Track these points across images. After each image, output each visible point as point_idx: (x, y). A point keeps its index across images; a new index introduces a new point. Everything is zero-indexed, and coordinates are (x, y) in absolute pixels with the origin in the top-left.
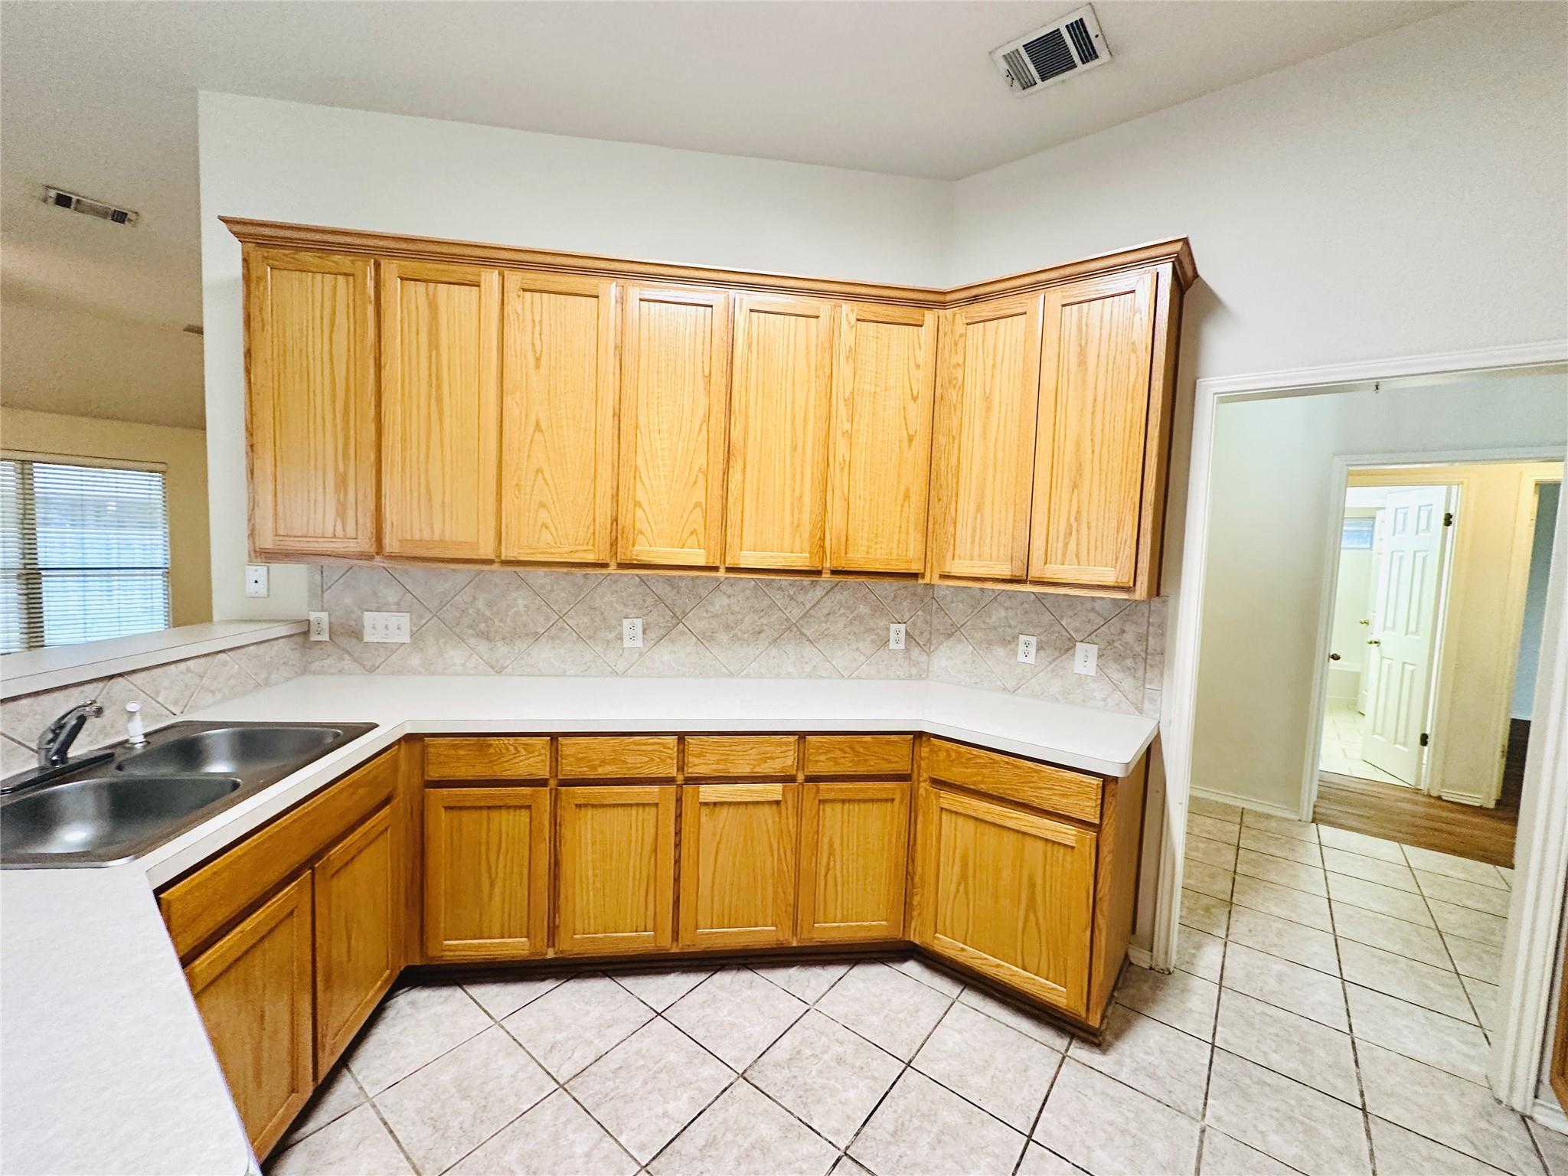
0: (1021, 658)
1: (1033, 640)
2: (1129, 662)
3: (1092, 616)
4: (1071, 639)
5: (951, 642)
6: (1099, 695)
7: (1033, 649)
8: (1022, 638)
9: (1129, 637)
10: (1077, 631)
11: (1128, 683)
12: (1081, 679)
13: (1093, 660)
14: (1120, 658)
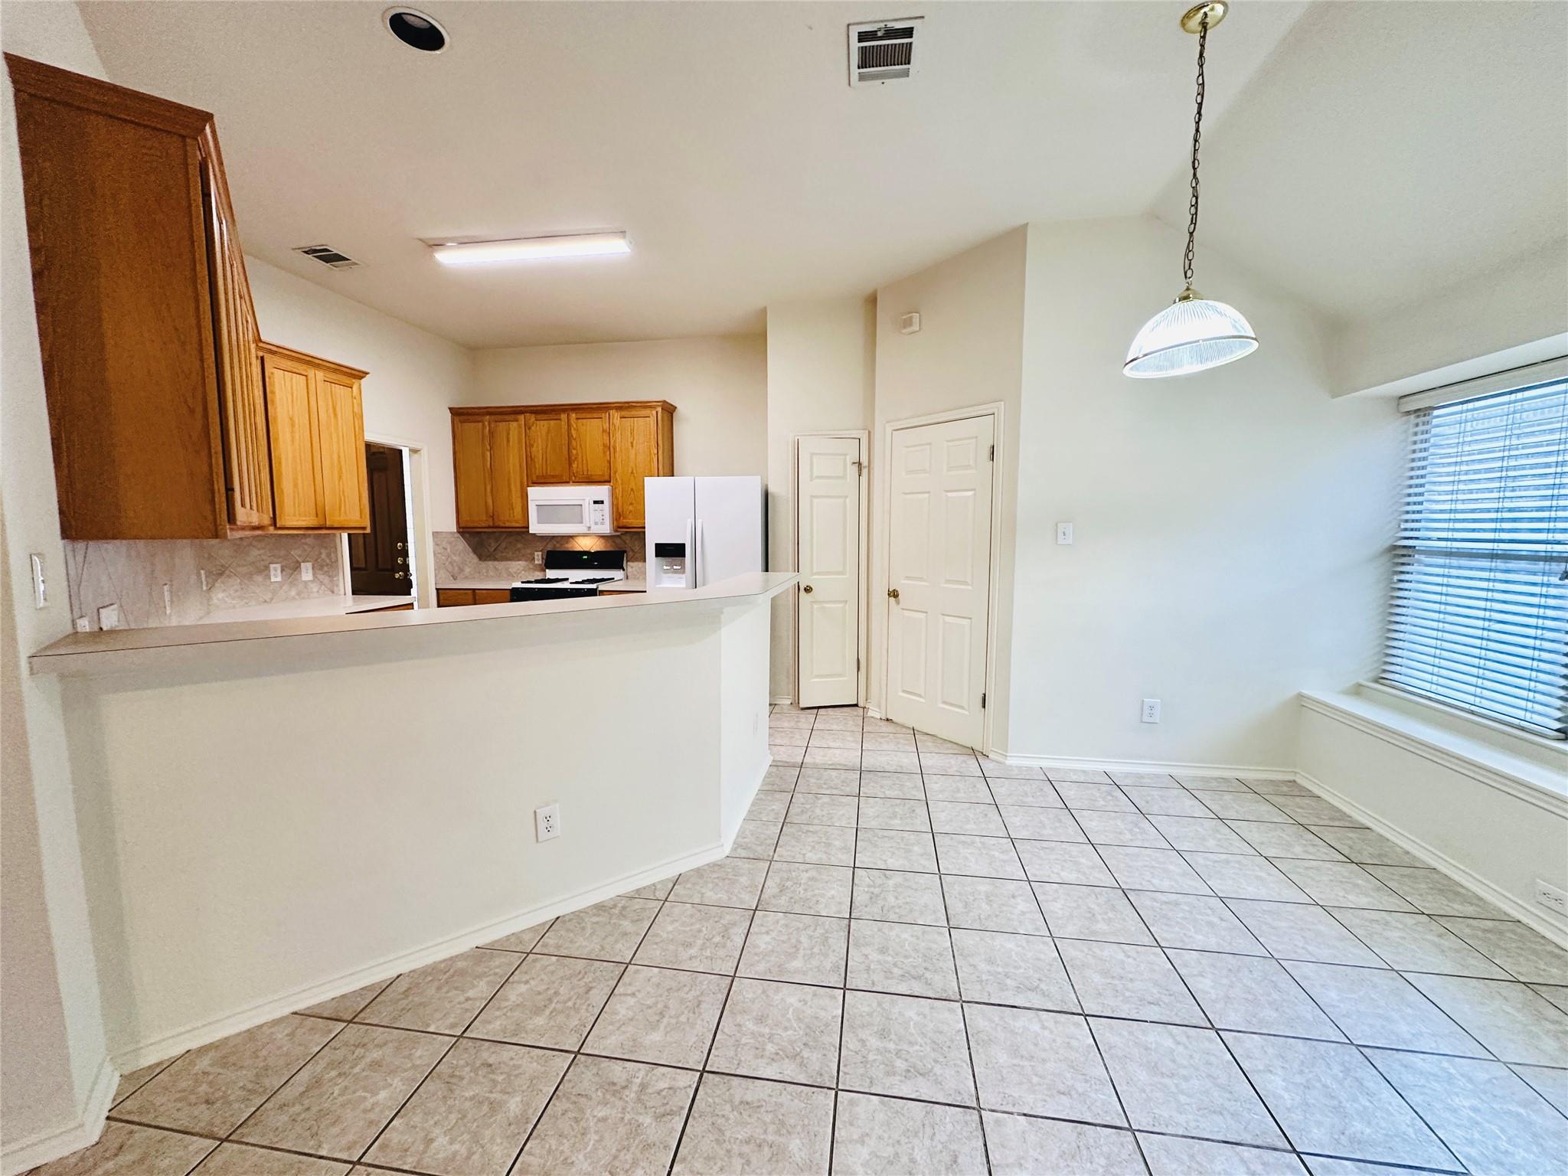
0: (273, 579)
1: (278, 566)
2: (326, 569)
3: (306, 547)
4: (298, 562)
5: (223, 578)
6: (315, 590)
7: (279, 571)
8: (272, 566)
9: (323, 556)
10: (300, 556)
11: (326, 580)
12: (306, 582)
13: (310, 571)
14: (321, 567)
